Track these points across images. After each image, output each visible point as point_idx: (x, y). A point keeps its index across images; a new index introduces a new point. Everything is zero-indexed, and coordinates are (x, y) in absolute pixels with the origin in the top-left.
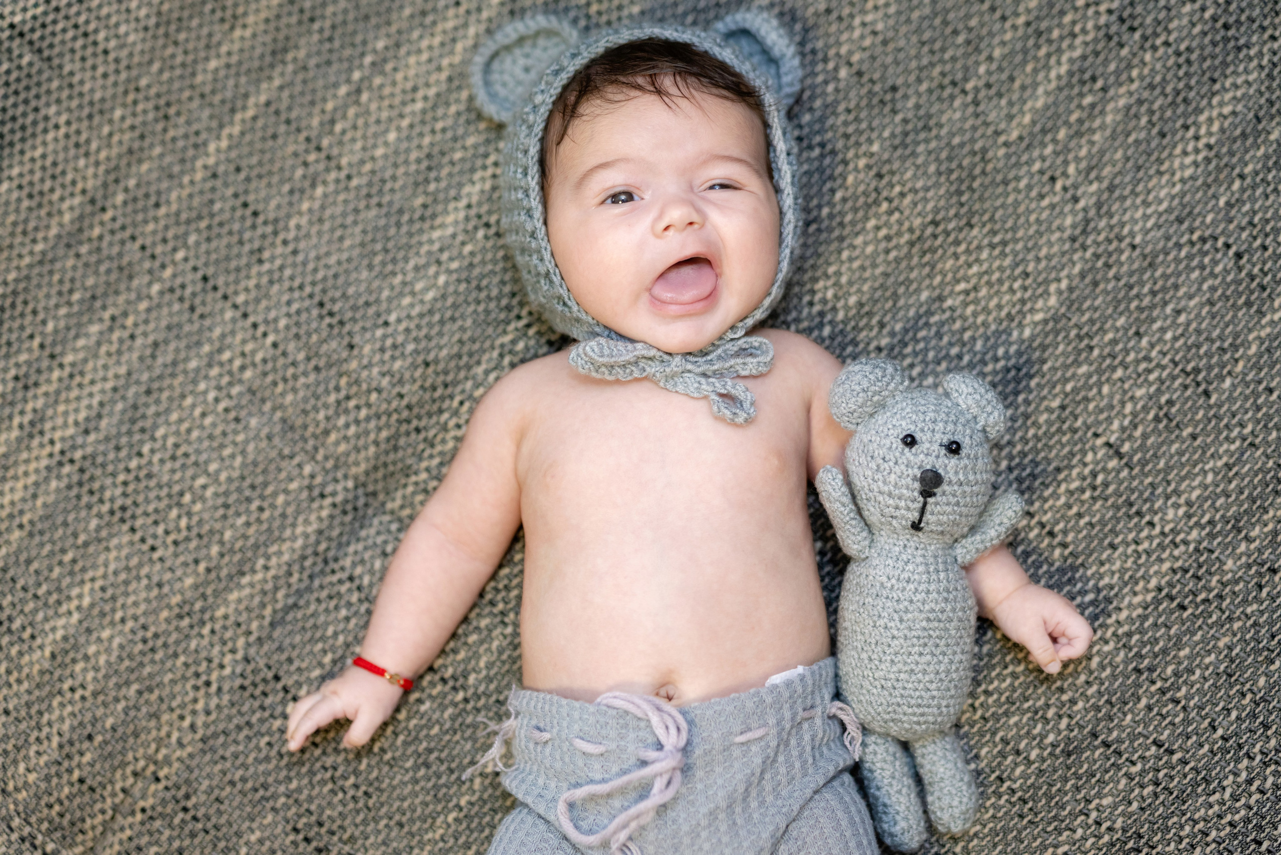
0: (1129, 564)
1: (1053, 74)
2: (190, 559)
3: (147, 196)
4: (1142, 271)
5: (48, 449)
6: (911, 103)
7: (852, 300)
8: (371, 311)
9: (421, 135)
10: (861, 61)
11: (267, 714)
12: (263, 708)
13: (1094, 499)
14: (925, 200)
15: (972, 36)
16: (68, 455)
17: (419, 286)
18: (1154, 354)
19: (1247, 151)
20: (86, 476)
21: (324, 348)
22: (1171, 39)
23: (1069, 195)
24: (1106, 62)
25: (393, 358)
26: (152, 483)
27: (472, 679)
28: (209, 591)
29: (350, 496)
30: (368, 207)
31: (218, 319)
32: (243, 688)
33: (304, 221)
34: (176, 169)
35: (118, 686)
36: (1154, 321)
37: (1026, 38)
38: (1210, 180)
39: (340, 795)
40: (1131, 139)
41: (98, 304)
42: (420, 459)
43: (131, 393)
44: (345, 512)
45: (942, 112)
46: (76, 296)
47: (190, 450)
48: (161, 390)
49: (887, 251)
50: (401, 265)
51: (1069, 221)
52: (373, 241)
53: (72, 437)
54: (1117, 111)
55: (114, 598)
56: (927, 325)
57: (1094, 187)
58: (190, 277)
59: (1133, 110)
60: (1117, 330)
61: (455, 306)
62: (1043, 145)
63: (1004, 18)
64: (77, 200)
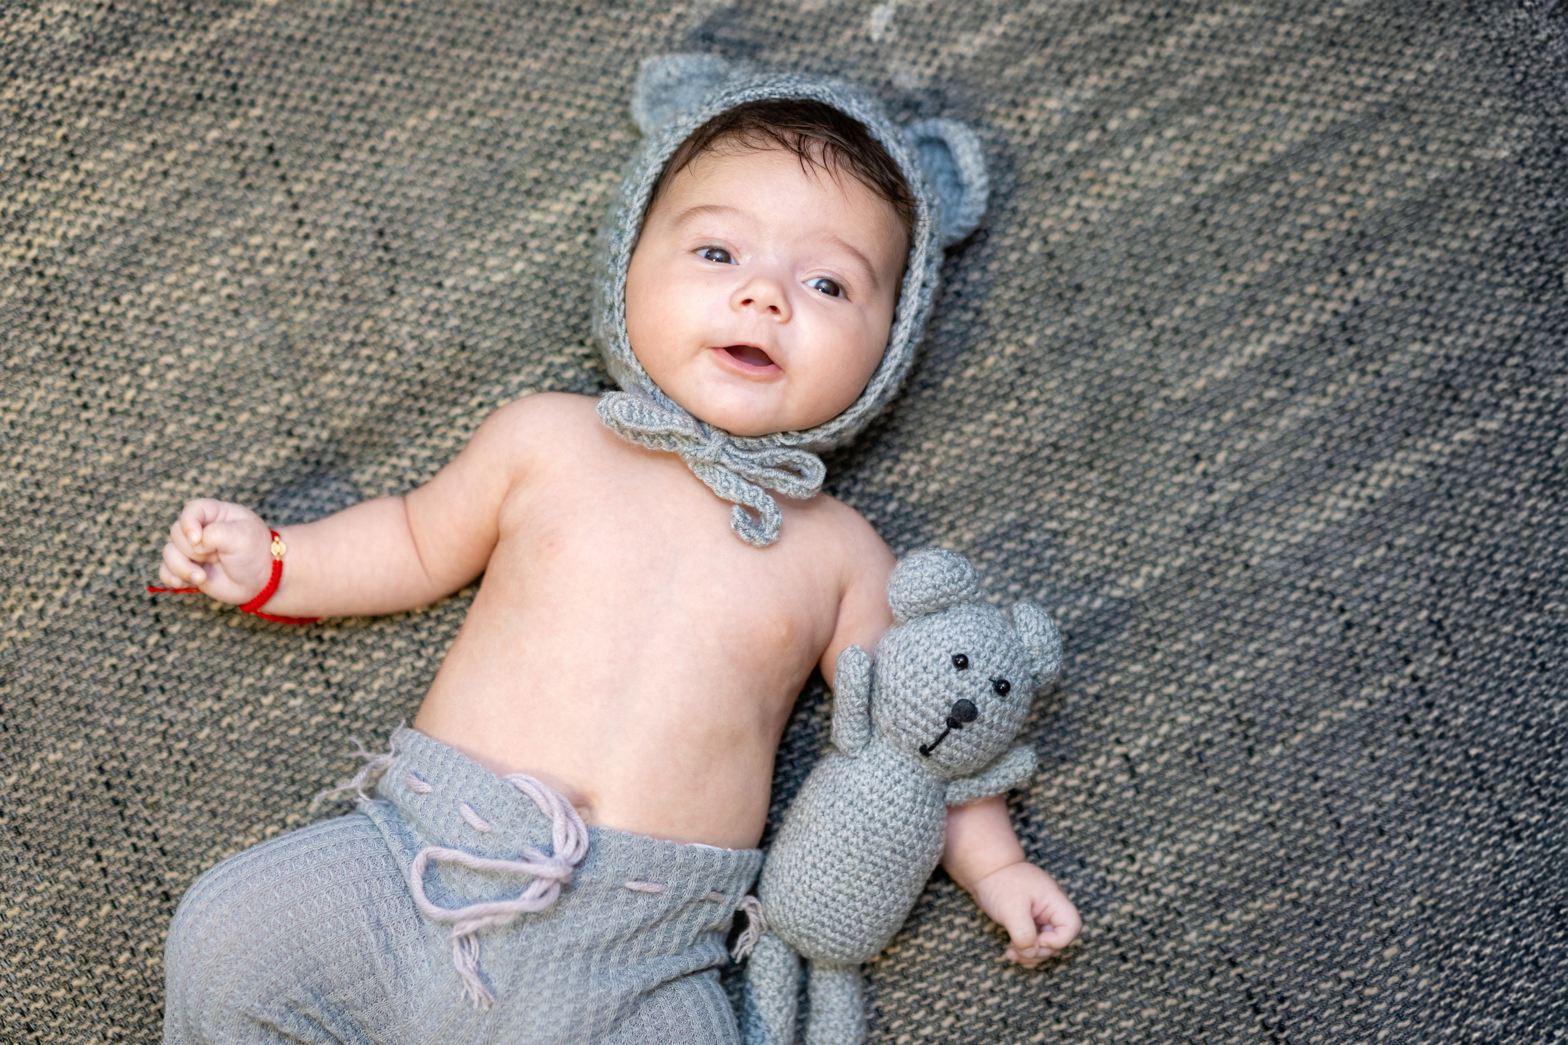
0: (1092, 888)
1: (1248, 350)
2: (119, 436)
4: (1244, 595)
5: (21, 251)
6: (1089, 311)
7: (934, 487)
8: (430, 265)
10: (1058, 244)
11: (126, 635)
12: (124, 626)
13: (1086, 806)
14: (1057, 419)
15: (1184, 272)
16: (40, 267)
17: (492, 262)
18: (1216, 685)
19: (1407, 521)
20: (49, 298)
21: (363, 281)
22: (1386, 370)
23: (1205, 483)
24: (1308, 363)
25: (430, 324)
26: (116, 338)
27: (358, 696)
28: (124, 479)
29: (319, 447)
30: (477, 154)
31: (265, 198)
32: (113, 595)
33: (403, 137)
36: (1231, 651)
37: (1238, 299)
38: (1357, 534)
39: (165, 755)
40: (1296, 455)
41: (145, 122)
42: (411, 443)
43: (137, 232)
44: (305, 462)
45: (1116, 335)
47: (173, 322)
48: (170, 244)
49: (993, 453)
50: (483, 231)
51: (1193, 509)
52: (466, 192)
53: (52, 249)
54: (1295, 418)
55: (19, 439)
56: (999, 547)
57: (1235, 486)
58: (255, 139)
59: (1312, 426)
60: (1190, 644)
61: (520, 301)
62: (1204, 418)
63: (1225, 268)
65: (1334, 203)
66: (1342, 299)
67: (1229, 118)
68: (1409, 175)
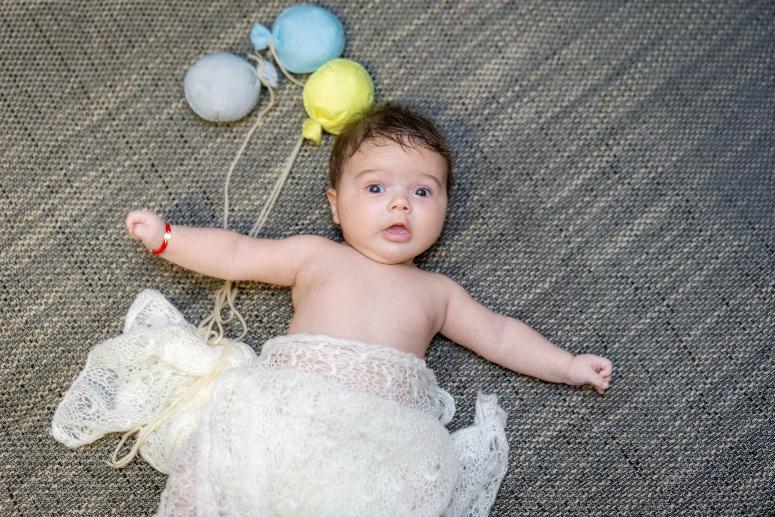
0: (549, 416)
1: (574, 183)
2: (107, 295)
3: (136, 119)
4: (591, 284)
5: (53, 224)
6: (505, 177)
7: (453, 259)
9: (274, 127)
10: (487, 152)
14: (500, 223)
15: (542, 155)
16: (63, 230)
17: (253, 197)
18: (586, 323)
19: (653, 242)
20: (69, 242)
22: (632, 182)
23: (566, 240)
24: (599, 184)
26: (99, 254)
28: (111, 313)
31: (154, 186)
33: (208, 152)
34: (154, 111)
35: (54, 346)
36: (590, 308)
37: (566, 163)
38: (633, 251)
40: (601, 222)
41: (98, 162)
43: (101, 209)
45: (519, 186)
46: (88, 156)
47: (122, 243)
48: (117, 211)
49: (476, 242)
50: (247, 185)
51: (563, 252)
53: (67, 221)
54: (599, 207)
55: (64, 303)
56: (485, 280)
57: (579, 239)
58: (146, 162)
59: (606, 209)
60: (572, 307)
62: (561, 214)
63: (558, 151)
64: (102, 112)
65: (598, 117)
66: (609, 156)
67: (549, 90)
68: (627, 101)
